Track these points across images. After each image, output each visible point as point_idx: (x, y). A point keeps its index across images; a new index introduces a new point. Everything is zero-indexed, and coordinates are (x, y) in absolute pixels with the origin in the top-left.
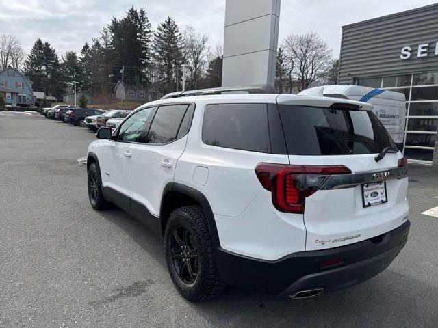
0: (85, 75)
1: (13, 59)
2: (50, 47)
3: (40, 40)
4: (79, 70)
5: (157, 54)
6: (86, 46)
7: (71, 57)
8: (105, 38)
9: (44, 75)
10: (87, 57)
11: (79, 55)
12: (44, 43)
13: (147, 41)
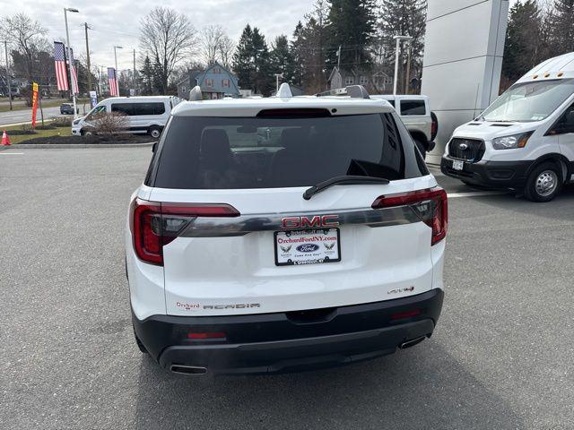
0: (297, 63)
1: (222, 52)
2: (259, 33)
3: (248, 26)
4: (290, 58)
5: (386, 23)
6: (300, 26)
7: (282, 42)
8: (319, 11)
9: (252, 69)
10: (300, 39)
11: (291, 39)
12: (252, 29)
13: (373, 7)
